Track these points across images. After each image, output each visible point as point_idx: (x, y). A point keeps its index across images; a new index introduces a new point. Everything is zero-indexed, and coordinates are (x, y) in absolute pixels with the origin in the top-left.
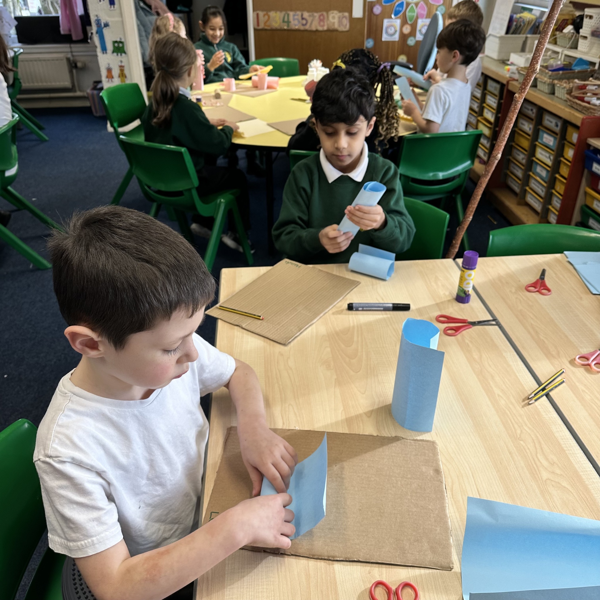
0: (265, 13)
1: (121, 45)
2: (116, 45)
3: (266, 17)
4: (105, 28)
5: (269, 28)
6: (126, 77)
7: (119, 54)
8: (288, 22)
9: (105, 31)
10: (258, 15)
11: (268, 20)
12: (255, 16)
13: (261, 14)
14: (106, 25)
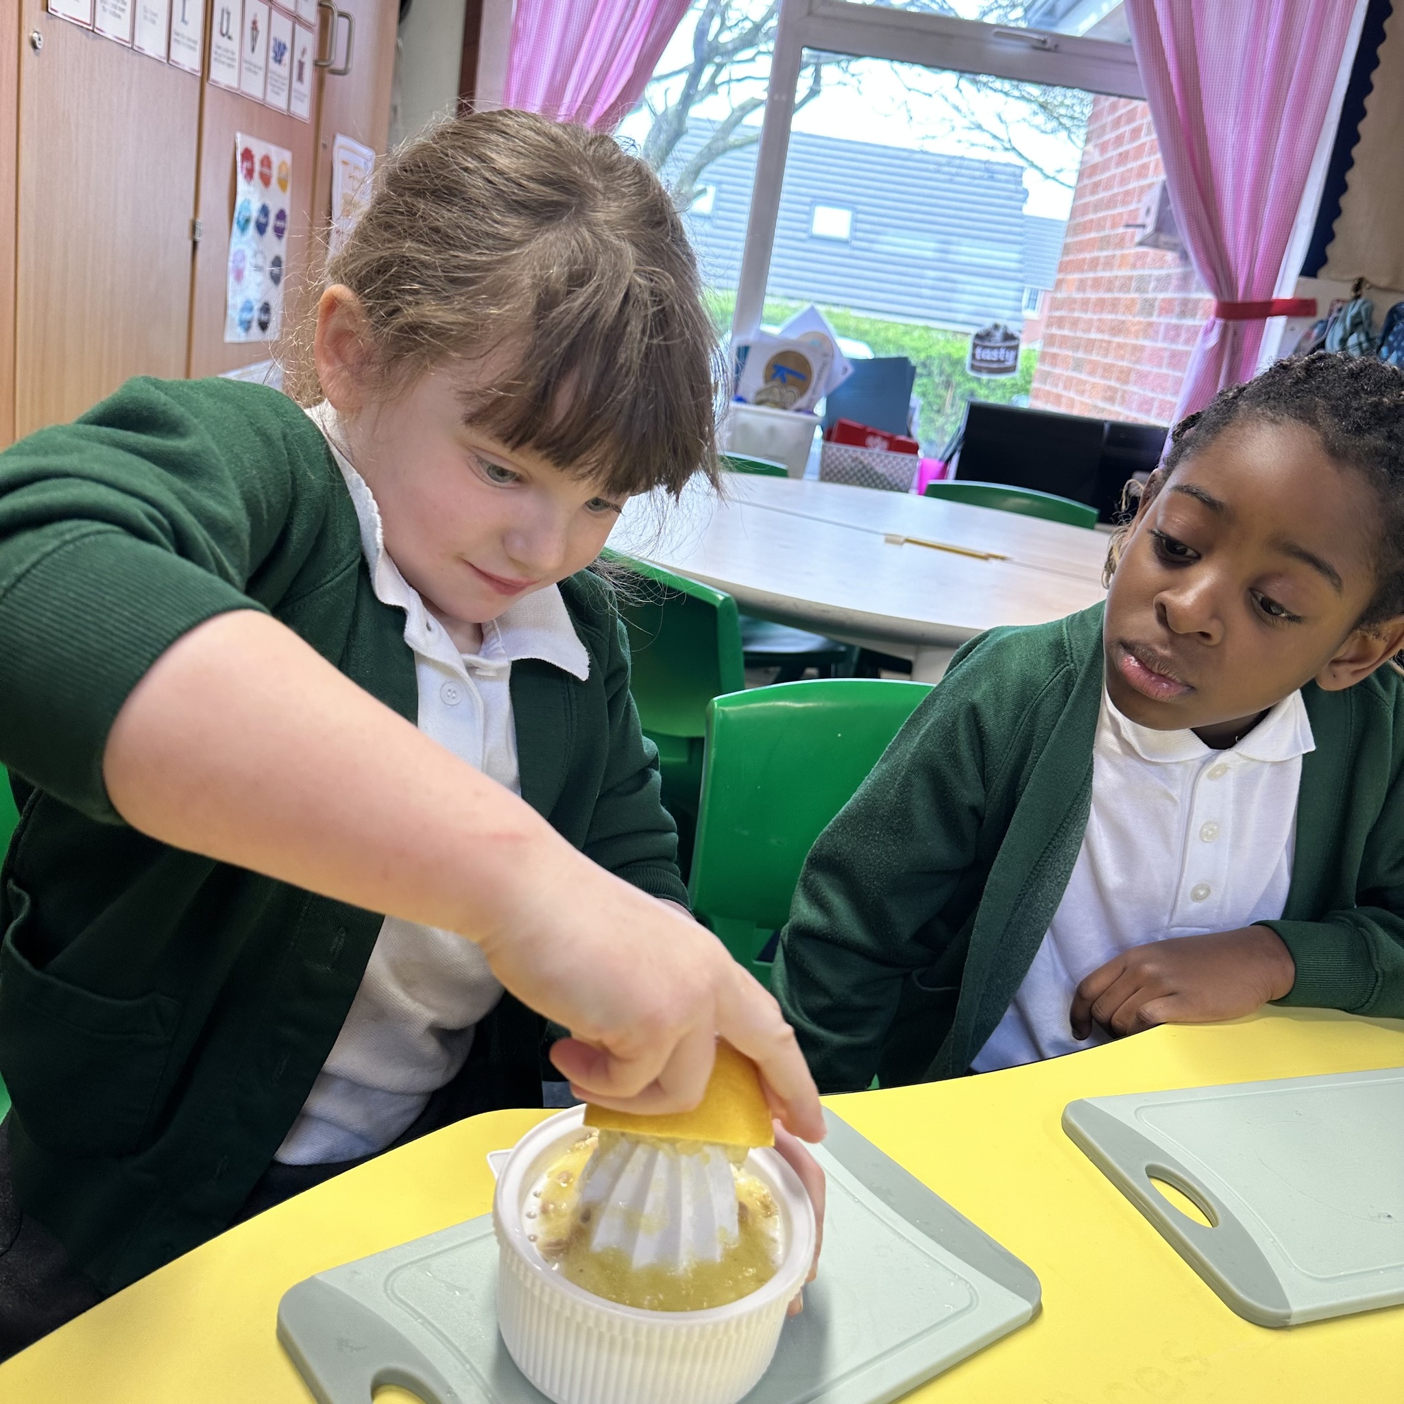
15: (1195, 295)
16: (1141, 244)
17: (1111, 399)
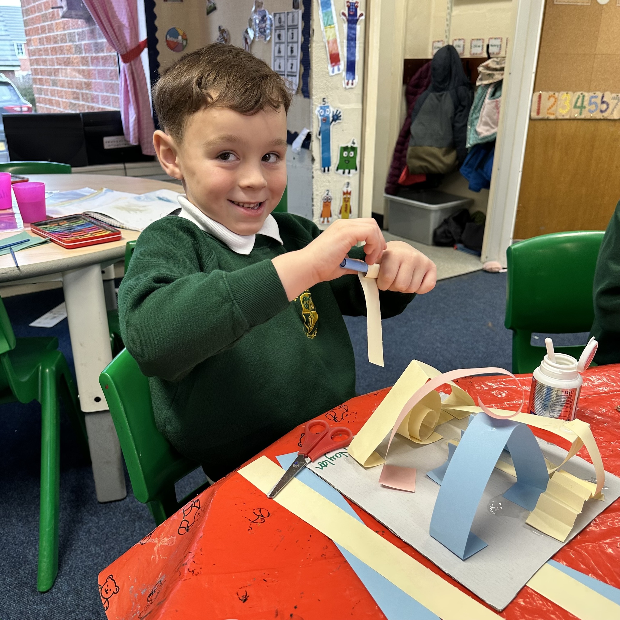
0: (551, 93)
1: (352, 154)
2: (345, 154)
3: (552, 100)
4: (334, 123)
5: (552, 117)
6: (351, 212)
7: (347, 171)
8: (582, 107)
9: (334, 129)
10: (540, 96)
11: (554, 104)
12: (536, 99)
13: (545, 95)
14: (336, 117)
15: (100, 41)
16: (63, 17)
17: (77, 98)
